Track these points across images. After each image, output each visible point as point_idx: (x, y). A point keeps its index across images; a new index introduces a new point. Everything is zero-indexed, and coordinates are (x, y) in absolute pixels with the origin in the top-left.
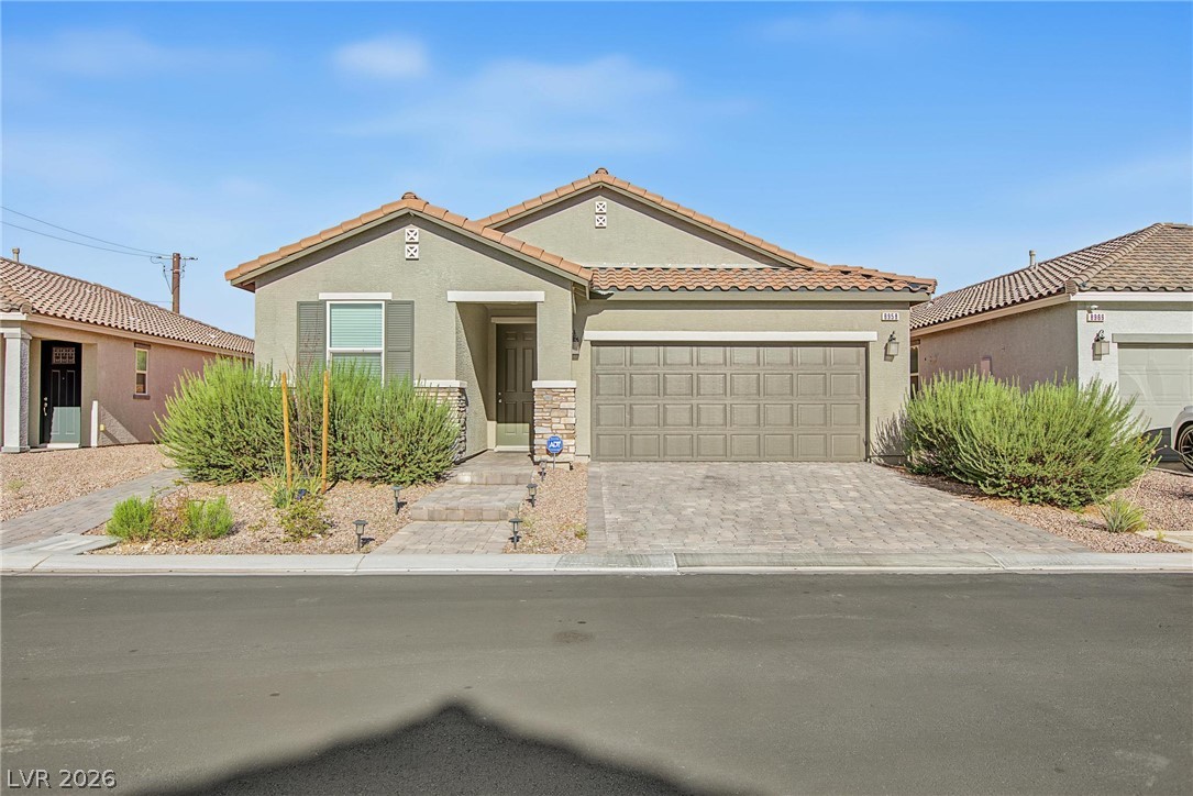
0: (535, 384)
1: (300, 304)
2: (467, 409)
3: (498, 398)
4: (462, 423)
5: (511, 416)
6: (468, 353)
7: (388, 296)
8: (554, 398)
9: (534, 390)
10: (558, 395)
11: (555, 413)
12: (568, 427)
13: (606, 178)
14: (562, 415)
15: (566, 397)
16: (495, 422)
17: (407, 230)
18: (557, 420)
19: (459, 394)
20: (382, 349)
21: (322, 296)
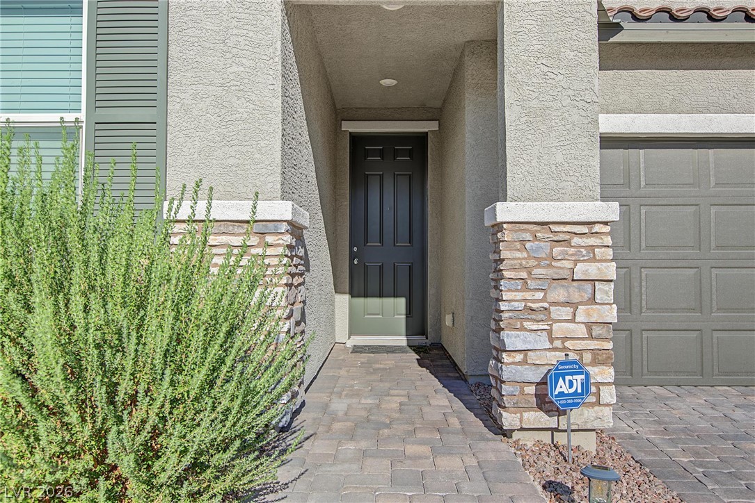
0: (505, 212)
2: (307, 276)
3: (352, 256)
4: (297, 316)
5: (374, 285)
6: (307, 152)
8: (557, 250)
9: (498, 227)
10: (567, 242)
11: (559, 294)
12: (597, 331)
14: (576, 297)
15: (592, 248)
16: (347, 297)
18: (566, 312)
19: (288, 239)
20: (82, 116)
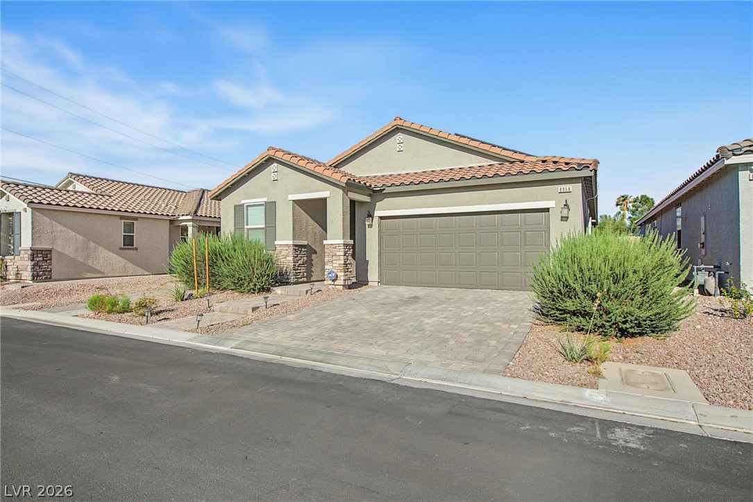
0: (325, 242)
1: (235, 206)
7: (265, 200)
9: (325, 245)
10: (335, 248)
11: (334, 258)
13: (400, 123)
14: (337, 259)
15: (339, 249)
17: (272, 166)
20: (263, 226)
21: (243, 202)
